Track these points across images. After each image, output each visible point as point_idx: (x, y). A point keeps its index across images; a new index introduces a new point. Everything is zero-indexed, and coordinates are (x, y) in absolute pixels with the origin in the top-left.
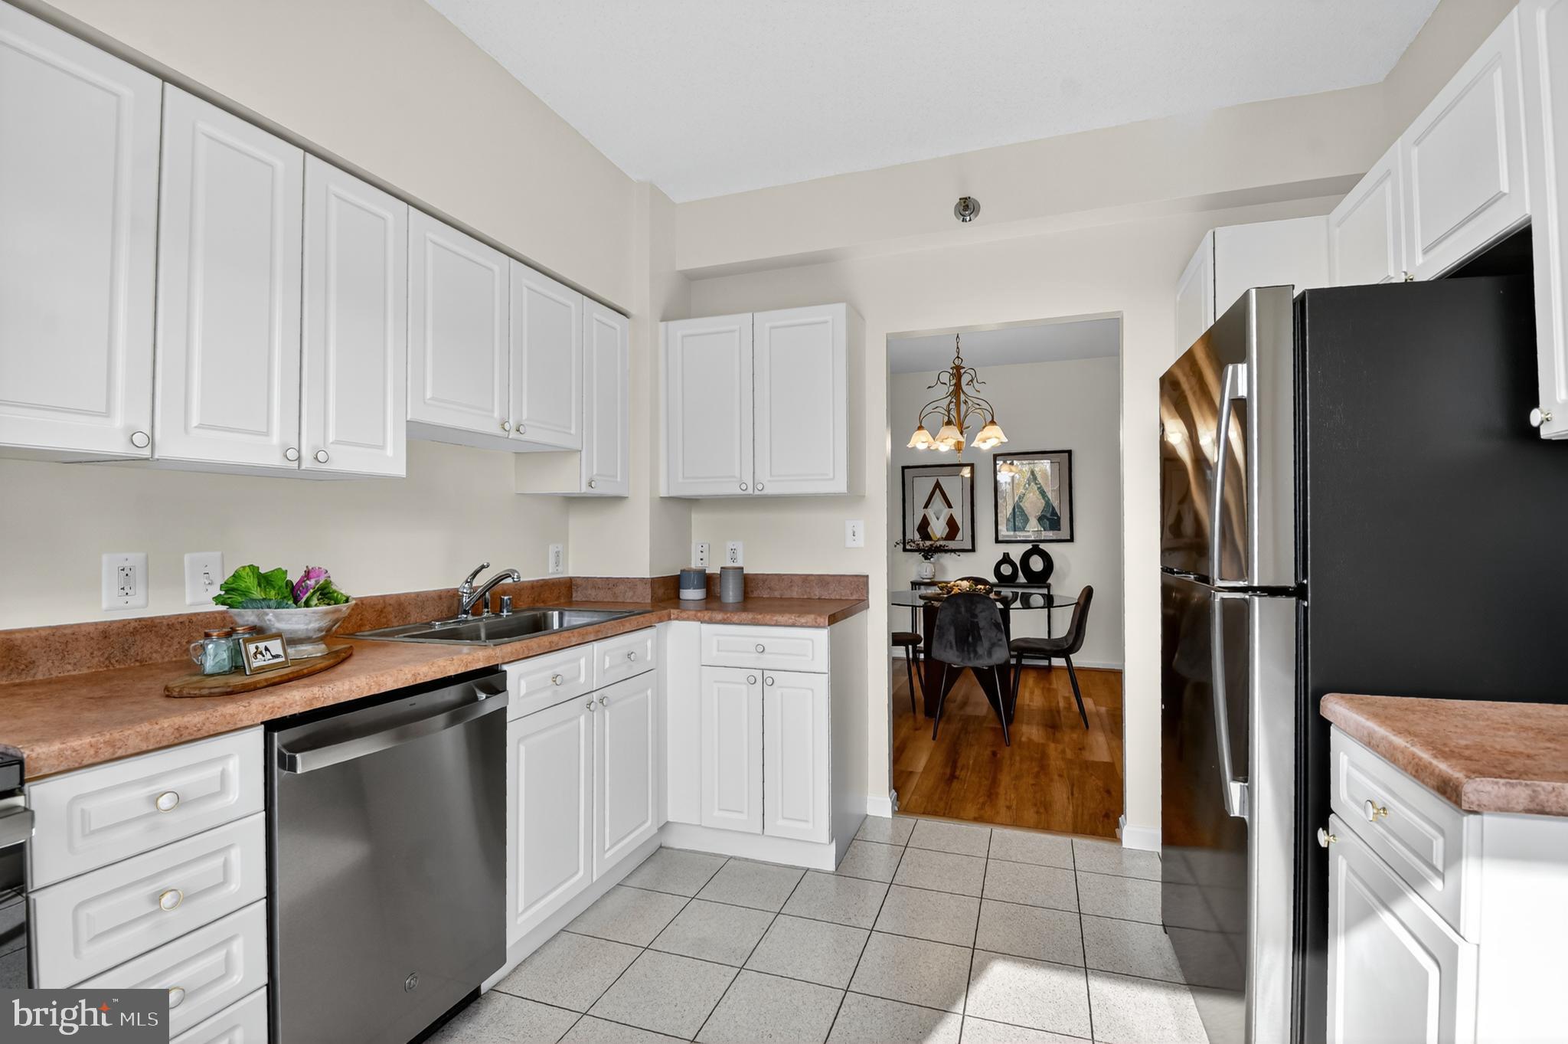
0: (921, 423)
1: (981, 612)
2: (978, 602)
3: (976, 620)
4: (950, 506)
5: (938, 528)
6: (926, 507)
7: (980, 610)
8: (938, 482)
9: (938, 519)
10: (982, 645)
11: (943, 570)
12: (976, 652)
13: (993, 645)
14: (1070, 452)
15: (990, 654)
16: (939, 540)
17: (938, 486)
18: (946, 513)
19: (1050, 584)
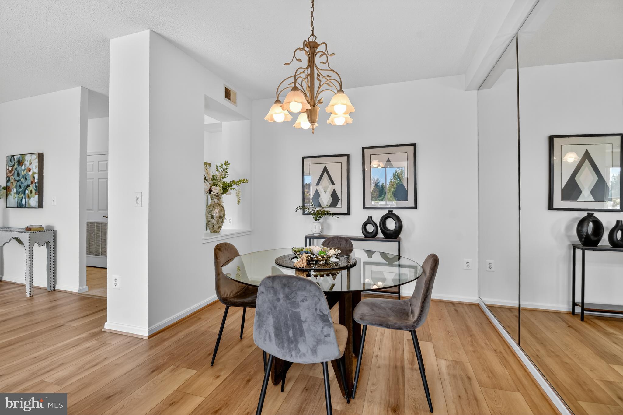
0: (278, 97)
1: (303, 301)
2: (299, 289)
3: (298, 310)
4: (333, 184)
5: (325, 199)
6: (318, 184)
7: (301, 298)
8: (325, 167)
9: (325, 192)
10: (304, 341)
11: (329, 227)
12: (296, 348)
13: (319, 342)
14: (415, 145)
15: (314, 351)
16: (325, 207)
17: (325, 169)
18: (330, 188)
19: (400, 238)
